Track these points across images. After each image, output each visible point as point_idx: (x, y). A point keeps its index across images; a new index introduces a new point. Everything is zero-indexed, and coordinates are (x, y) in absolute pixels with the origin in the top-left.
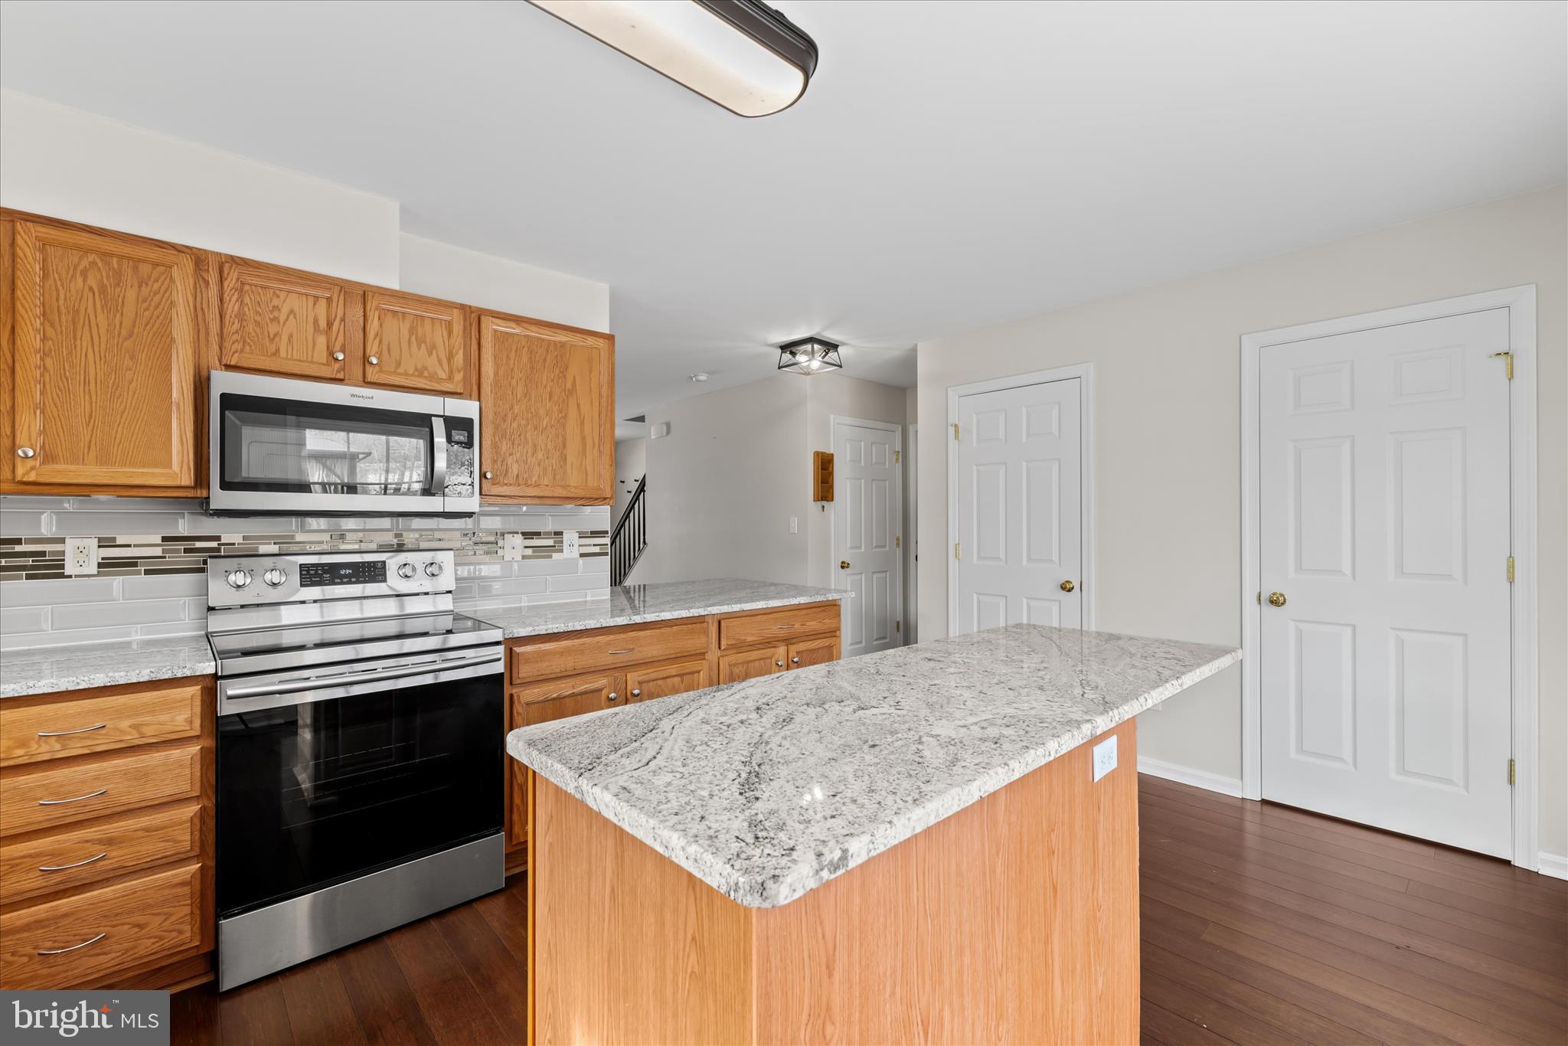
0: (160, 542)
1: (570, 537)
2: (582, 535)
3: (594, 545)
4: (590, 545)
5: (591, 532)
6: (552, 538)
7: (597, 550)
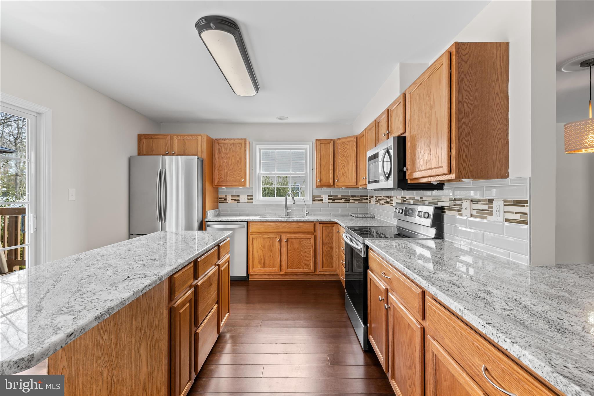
0: (400, 198)
1: (498, 204)
2: (506, 203)
3: (516, 213)
4: (512, 213)
5: (514, 201)
6: (487, 204)
7: (518, 217)
